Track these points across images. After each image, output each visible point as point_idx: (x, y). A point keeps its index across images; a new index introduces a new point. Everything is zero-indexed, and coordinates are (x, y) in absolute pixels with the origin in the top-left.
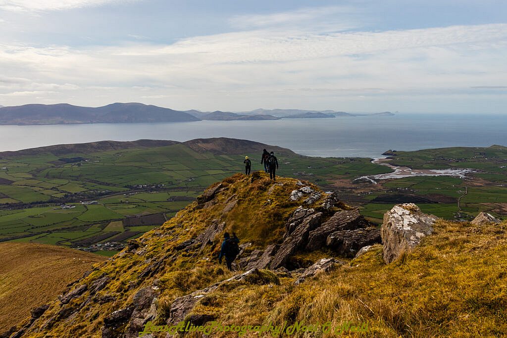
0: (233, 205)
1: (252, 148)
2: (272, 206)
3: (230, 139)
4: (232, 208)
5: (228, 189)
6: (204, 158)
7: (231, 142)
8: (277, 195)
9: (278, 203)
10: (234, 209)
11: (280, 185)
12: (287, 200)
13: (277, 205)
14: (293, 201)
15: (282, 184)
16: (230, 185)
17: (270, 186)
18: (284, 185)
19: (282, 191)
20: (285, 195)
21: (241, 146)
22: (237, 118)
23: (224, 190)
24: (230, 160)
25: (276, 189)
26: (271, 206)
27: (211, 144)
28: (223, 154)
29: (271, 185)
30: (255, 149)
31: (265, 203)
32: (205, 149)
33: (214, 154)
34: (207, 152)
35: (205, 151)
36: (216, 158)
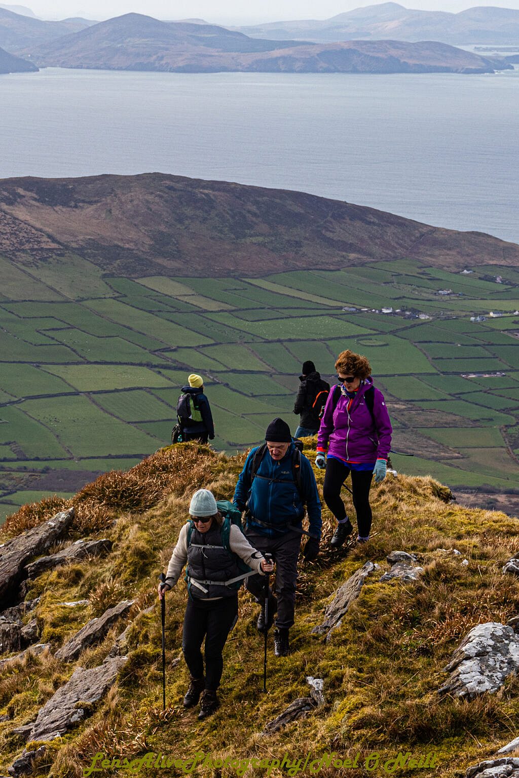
0: (96, 688)
1: (331, 243)
2: (330, 721)
3: (198, 183)
4: (89, 712)
5: (105, 549)
6: (48, 296)
7: (209, 203)
8: (369, 649)
9: (367, 710)
10: (97, 722)
11: (397, 571)
12: (430, 687)
13: (362, 724)
14: (470, 697)
15: (415, 571)
16: (122, 521)
17: (339, 576)
18: (425, 577)
19: (412, 622)
20: (425, 652)
21: (264, 228)
22: (247, 59)
23: (81, 555)
24: (201, 312)
25: (373, 599)
26: (322, 726)
27: (90, 210)
28: (161, 272)
29: (346, 565)
30: (351, 248)
31: (290, 697)
32: (54, 240)
33: (104, 270)
34: (62, 255)
35: (54, 249)
36: (117, 295)
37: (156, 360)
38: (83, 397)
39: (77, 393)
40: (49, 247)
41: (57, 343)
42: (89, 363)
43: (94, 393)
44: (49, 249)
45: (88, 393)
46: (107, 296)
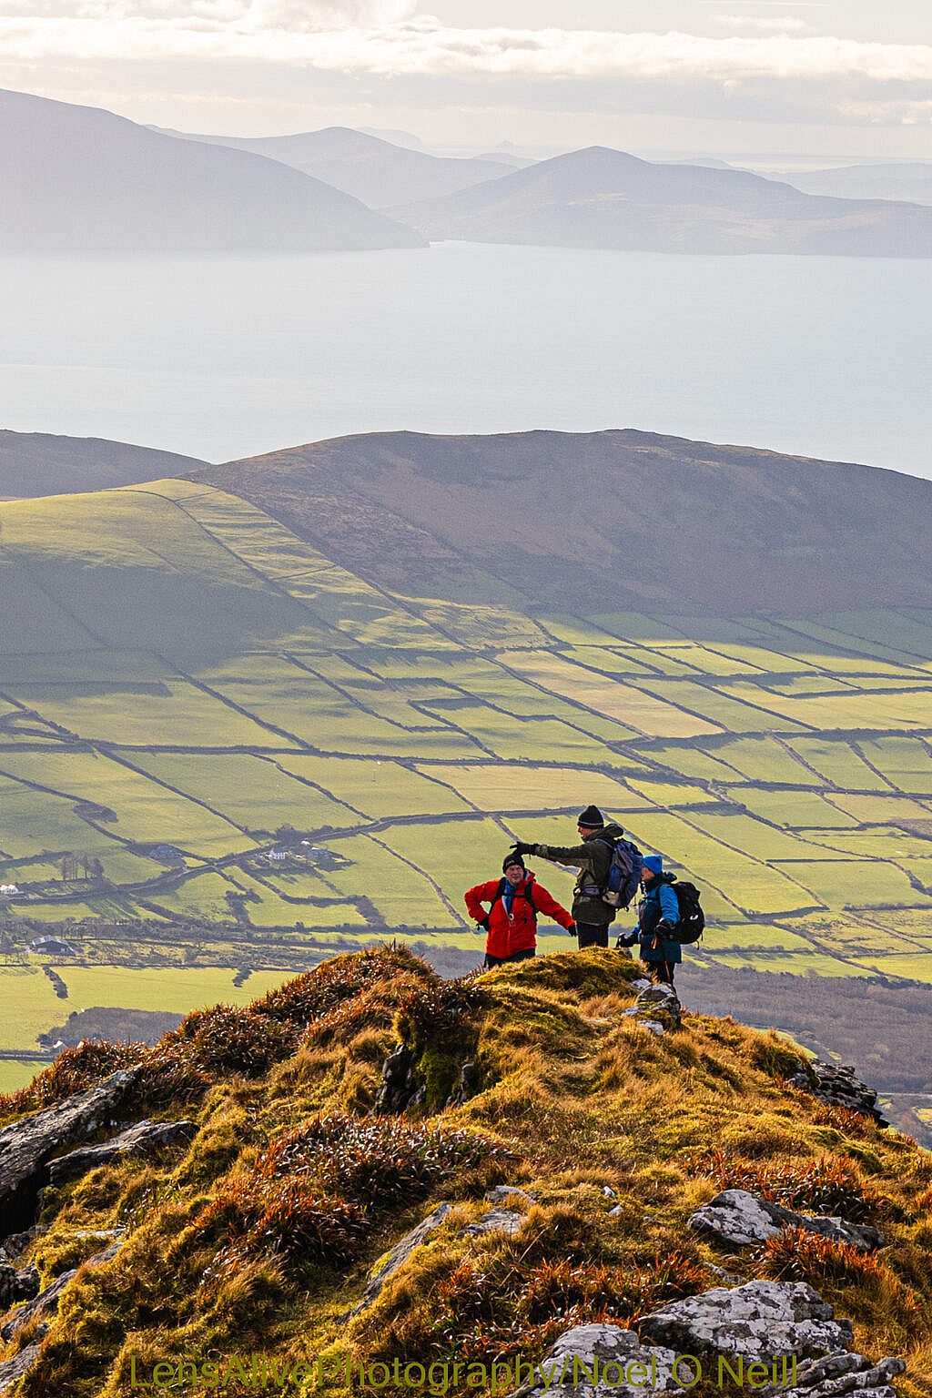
24: (701, 677)
27: (510, 492)
28: (632, 605)
32: (446, 545)
33: (532, 598)
34: (458, 571)
35: (445, 559)
36: (553, 643)
37: (618, 761)
38: (489, 821)
39: (479, 815)
40: (435, 556)
41: (444, 725)
42: (500, 762)
43: (510, 815)
44: (436, 560)
45: (498, 816)
46: (536, 645)
